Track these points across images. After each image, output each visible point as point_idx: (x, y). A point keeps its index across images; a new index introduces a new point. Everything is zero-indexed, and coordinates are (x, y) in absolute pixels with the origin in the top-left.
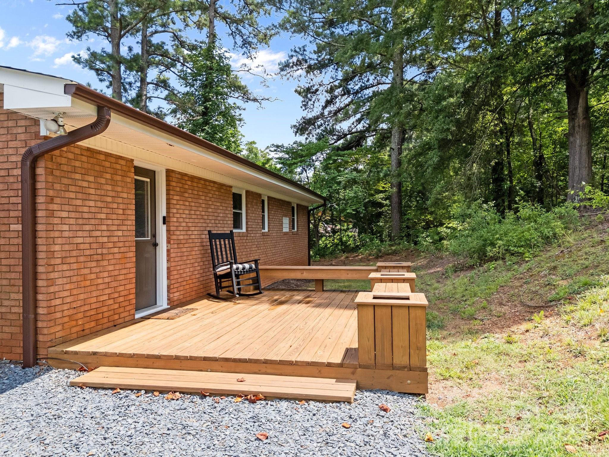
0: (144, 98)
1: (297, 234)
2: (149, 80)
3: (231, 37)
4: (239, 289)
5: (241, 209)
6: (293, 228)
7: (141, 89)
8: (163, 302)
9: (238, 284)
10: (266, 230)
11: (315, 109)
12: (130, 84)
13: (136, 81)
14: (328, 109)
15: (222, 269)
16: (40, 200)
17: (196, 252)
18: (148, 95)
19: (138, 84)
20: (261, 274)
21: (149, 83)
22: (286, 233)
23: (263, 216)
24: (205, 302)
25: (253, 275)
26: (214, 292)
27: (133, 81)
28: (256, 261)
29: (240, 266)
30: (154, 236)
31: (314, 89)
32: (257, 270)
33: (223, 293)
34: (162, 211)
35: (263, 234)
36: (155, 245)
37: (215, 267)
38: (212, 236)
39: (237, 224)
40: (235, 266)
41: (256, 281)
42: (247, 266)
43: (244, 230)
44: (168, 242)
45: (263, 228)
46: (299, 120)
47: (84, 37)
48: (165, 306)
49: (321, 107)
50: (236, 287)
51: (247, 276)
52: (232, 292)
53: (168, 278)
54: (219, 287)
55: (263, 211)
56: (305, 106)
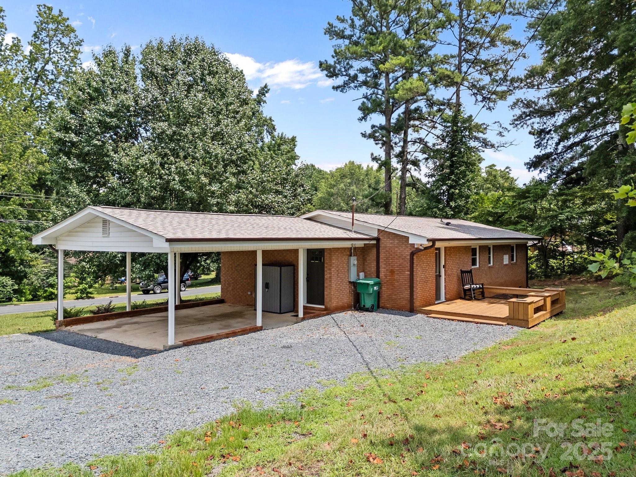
0: (405, 153)
1: (516, 264)
2: (409, 139)
3: (473, 96)
4: (475, 296)
5: (476, 255)
6: (513, 260)
7: (403, 147)
8: (443, 298)
9: (474, 293)
10: (492, 264)
11: (549, 147)
12: (396, 144)
13: (400, 141)
14: (562, 144)
15: (467, 287)
16: (415, 265)
17: (455, 279)
18: (408, 151)
19: (402, 144)
20: (485, 290)
21: (409, 142)
22: (506, 265)
23: (490, 257)
24: (459, 301)
25: (481, 290)
26: (463, 296)
27: (398, 142)
28: (482, 285)
29: (475, 286)
30: (440, 272)
31: (547, 130)
32: (483, 288)
33: (467, 297)
34: (443, 263)
35: (489, 267)
36: (440, 276)
37: (463, 286)
38: (462, 272)
39: (474, 263)
40: (472, 286)
41: (483, 293)
42: (478, 286)
43: (478, 266)
44: (445, 275)
45: (490, 263)
46: (532, 157)
47: (368, 119)
48: (444, 300)
49: (554, 144)
50: (473, 295)
51: (478, 290)
52: (472, 297)
53: (445, 289)
54: (465, 295)
55: (490, 254)
56: (538, 145)
